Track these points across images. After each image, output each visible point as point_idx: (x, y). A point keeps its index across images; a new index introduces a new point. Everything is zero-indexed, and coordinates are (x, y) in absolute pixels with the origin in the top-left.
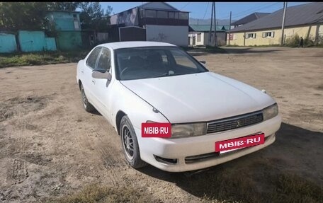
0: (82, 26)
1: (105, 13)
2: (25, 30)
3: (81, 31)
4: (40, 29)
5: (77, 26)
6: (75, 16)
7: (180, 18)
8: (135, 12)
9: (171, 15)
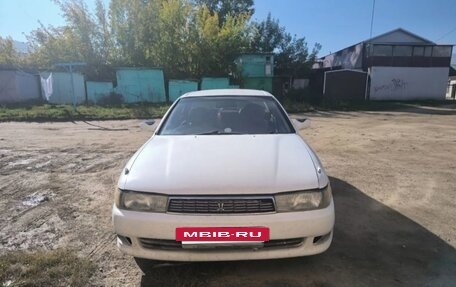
0: (275, 71)
1: (310, 52)
2: (208, 76)
3: (273, 78)
4: (225, 75)
5: (269, 70)
6: (268, 58)
7: (436, 55)
8: (358, 50)
9: (419, 52)
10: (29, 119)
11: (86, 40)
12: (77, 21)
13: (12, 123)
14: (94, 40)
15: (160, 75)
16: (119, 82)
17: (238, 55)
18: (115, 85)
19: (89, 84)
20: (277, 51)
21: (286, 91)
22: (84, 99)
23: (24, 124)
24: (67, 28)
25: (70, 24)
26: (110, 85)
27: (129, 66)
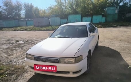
6: (117, 7)
10: (44, 30)
11: (61, 8)
12: (59, 3)
13: (41, 31)
14: (63, 7)
15: (80, 16)
16: (69, 19)
17: (106, 7)
18: (68, 20)
19: (61, 20)
20: (121, 4)
21: (123, 18)
22: (60, 24)
23: (43, 31)
24: (56, 5)
25: (57, 4)
26: (66, 20)
27: (72, 14)
